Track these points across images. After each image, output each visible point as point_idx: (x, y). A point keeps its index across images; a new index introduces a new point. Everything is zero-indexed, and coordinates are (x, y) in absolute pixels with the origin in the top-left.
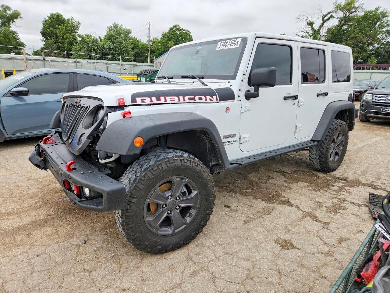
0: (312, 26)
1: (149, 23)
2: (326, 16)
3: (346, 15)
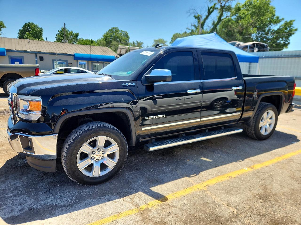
0: (199, 19)
2: (211, 8)
3: (223, 5)
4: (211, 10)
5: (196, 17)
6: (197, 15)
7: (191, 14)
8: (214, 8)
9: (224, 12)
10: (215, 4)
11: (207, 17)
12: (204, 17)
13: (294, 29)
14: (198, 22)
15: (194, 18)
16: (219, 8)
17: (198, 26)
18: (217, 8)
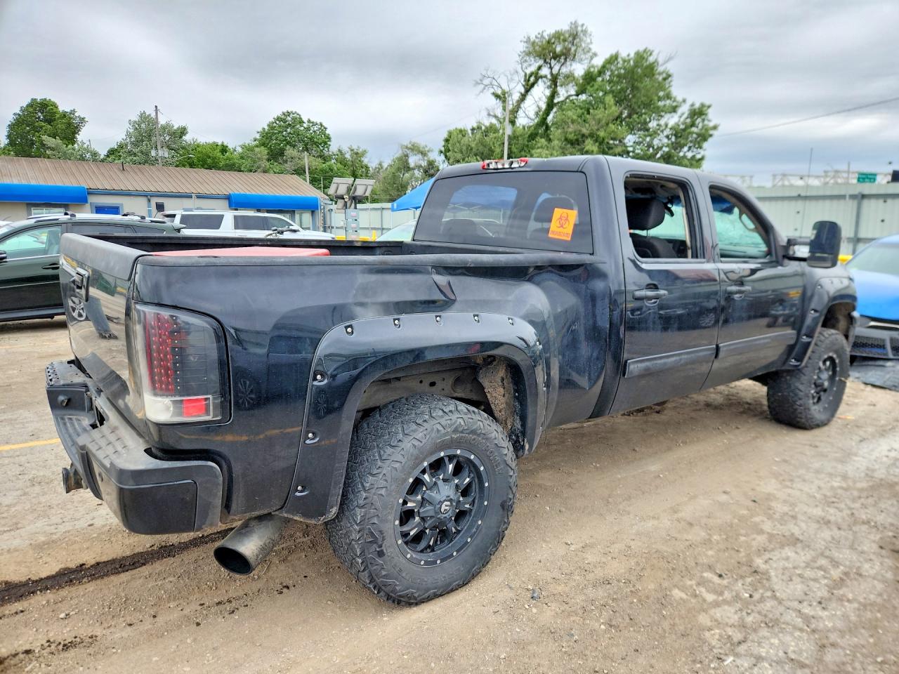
0: (504, 102)
1: (156, 107)
2: (530, 76)
3: (555, 71)
4: (532, 79)
5: (497, 96)
6: (499, 92)
7: (487, 88)
8: (537, 76)
9: (559, 88)
10: (540, 68)
11: (523, 97)
12: (516, 96)
13: (711, 124)
14: (504, 109)
15: (493, 98)
16: (549, 77)
17: (504, 119)
18: (546, 77)
